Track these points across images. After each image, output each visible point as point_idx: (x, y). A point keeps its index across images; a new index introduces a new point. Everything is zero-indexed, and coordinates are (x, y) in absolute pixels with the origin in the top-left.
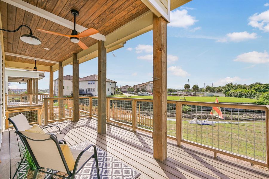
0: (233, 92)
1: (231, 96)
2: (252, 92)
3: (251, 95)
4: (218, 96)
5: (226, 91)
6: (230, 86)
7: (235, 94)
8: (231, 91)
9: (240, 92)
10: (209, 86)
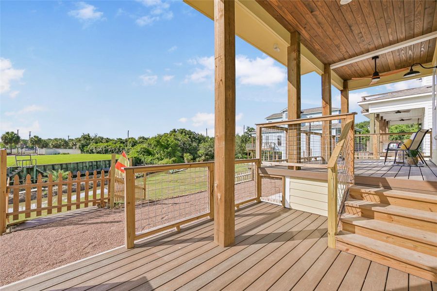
0: (96, 148)
1: (92, 152)
2: (120, 147)
3: (119, 150)
4: (68, 154)
5: (83, 146)
6: (87, 138)
7: (98, 150)
8: (92, 146)
9: (105, 147)
10: (37, 137)
